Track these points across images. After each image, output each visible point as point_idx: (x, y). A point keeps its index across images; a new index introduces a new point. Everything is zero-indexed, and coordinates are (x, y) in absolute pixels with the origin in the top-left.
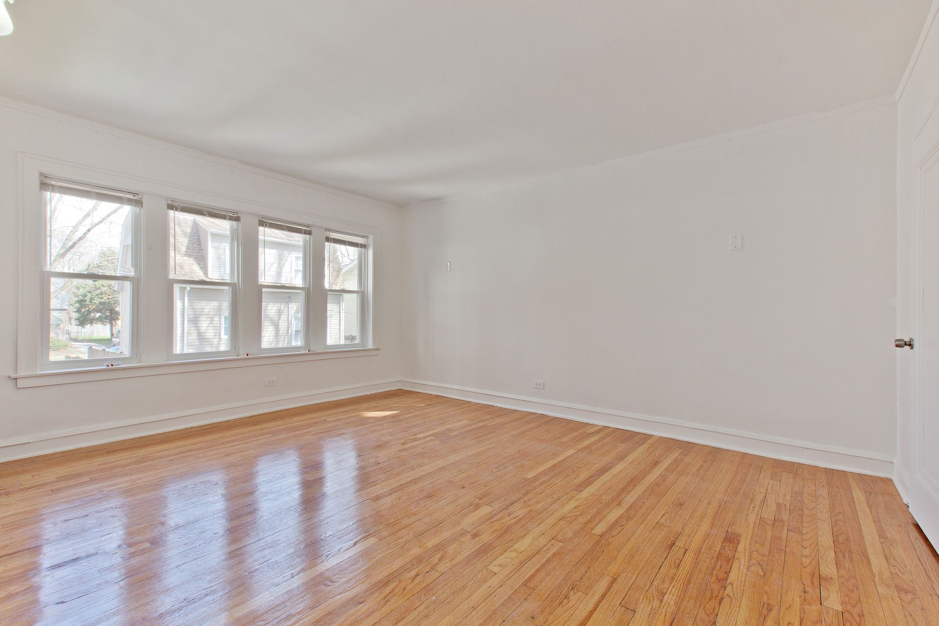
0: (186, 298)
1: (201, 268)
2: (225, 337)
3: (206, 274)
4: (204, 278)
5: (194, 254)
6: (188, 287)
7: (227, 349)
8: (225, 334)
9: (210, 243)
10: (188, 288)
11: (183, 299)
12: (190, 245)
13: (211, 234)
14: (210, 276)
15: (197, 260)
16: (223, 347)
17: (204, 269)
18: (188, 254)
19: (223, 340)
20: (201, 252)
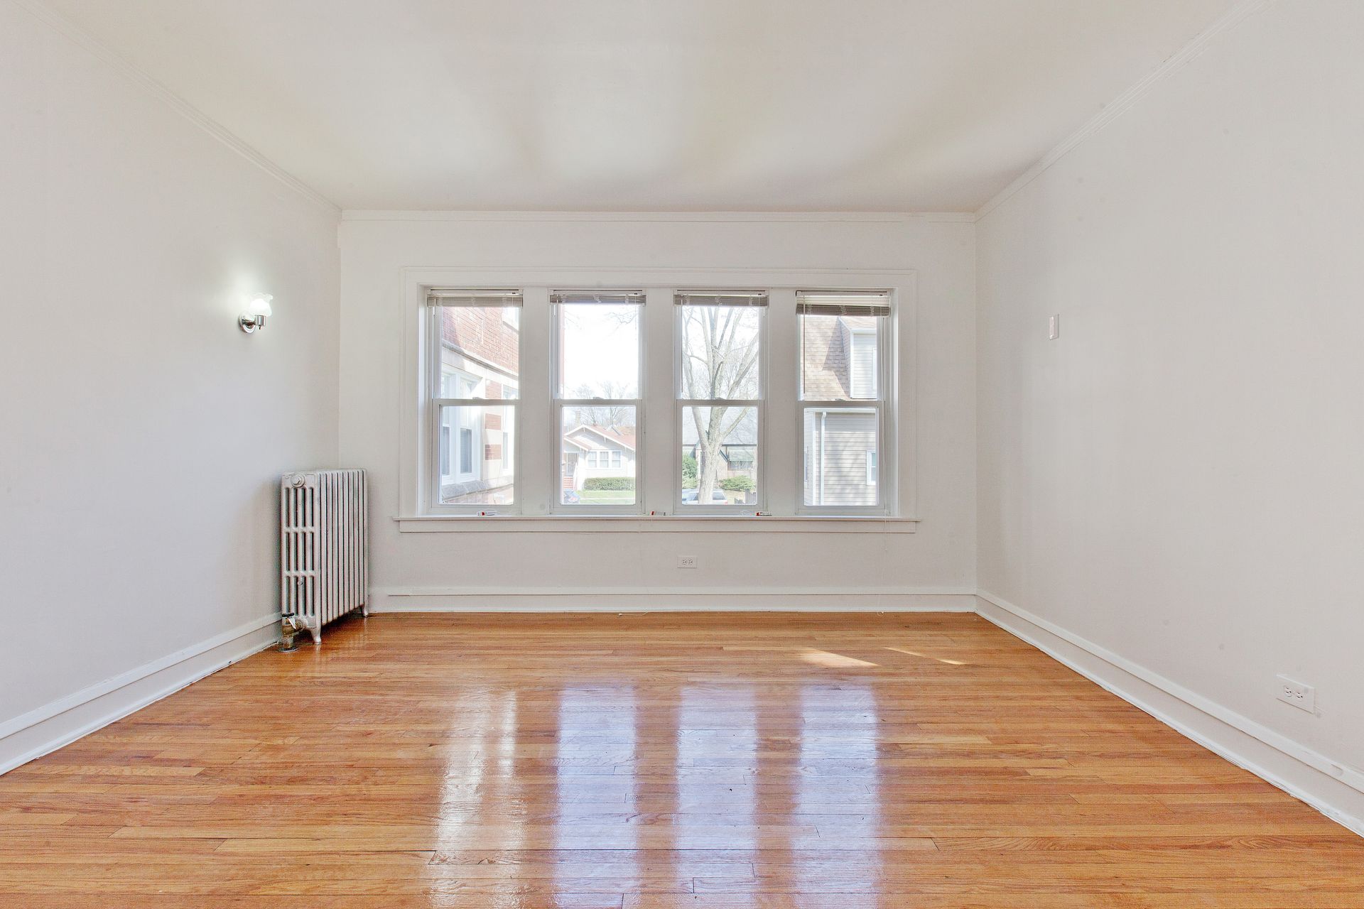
0: (823, 427)
1: (842, 384)
2: (872, 483)
3: (848, 392)
4: (845, 398)
5: (835, 365)
6: (825, 410)
7: (874, 504)
8: (873, 480)
9: (852, 348)
10: (825, 414)
11: (819, 429)
12: (831, 354)
13: (855, 334)
14: (852, 396)
15: (838, 374)
16: (872, 500)
17: (846, 384)
18: (827, 367)
19: (870, 488)
20: (843, 361)
